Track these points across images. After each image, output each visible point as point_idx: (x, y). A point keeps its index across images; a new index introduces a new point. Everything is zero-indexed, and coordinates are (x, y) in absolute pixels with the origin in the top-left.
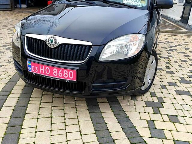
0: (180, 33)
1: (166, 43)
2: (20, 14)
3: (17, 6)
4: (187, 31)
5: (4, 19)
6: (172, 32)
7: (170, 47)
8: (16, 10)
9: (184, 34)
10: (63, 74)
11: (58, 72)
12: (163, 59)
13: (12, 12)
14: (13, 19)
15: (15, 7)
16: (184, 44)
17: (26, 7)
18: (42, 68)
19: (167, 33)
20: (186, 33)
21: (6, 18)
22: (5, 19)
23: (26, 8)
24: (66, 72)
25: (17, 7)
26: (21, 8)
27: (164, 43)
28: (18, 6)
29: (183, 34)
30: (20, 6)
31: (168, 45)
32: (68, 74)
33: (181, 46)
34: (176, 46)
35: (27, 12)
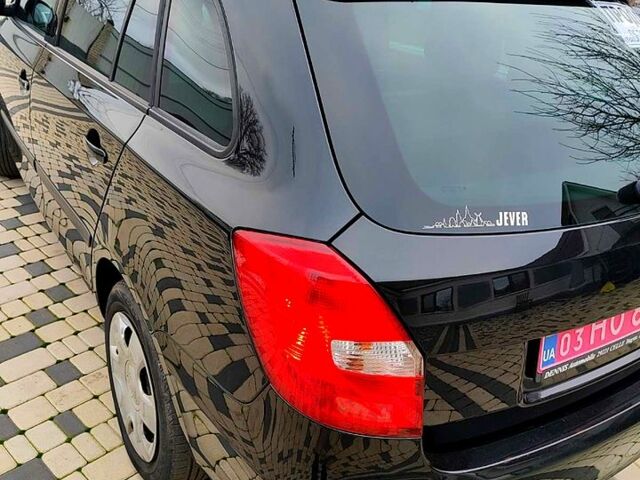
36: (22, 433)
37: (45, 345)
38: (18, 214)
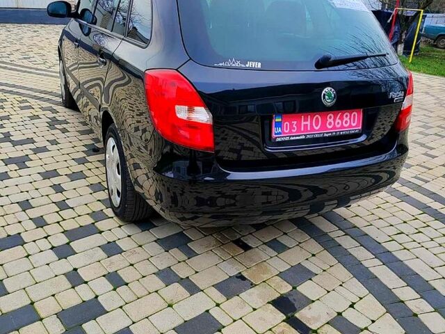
36: (86, 283)
37: (101, 232)
38: (85, 155)
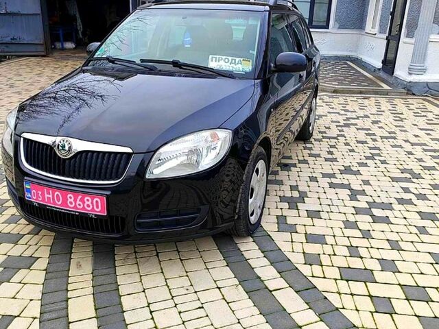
0: (376, 93)
1: (343, 112)
2: (64, 63)
3: (55, 46)
4: (389, 88)
5: (37, 74)
6: (361, 93)
7: (348, 119)
8: (56, 54)
9: (383, 95)
10: (84, 203)
11: (75, 200)
12: (328, 140)
13: (47, 59)
14: (53, 75)
15: (52, 49)
16: (374, 114)
17: (74, 46)
18: (48, 193)
19: (351, 93)
20: (386, 93)
21: (39, 72)
22: (39, 74)
23: (74, 49)
24: (88, 200)
25: (55, 48)
26: (63, 49)
27: (338, 113)
28: (58, 45)
29: (381, 95)
30: (62, 45)
31: (345, 117)
32: (92, 203)
33: (369, 117)
34: (358, 118)
35: (78, 57)
